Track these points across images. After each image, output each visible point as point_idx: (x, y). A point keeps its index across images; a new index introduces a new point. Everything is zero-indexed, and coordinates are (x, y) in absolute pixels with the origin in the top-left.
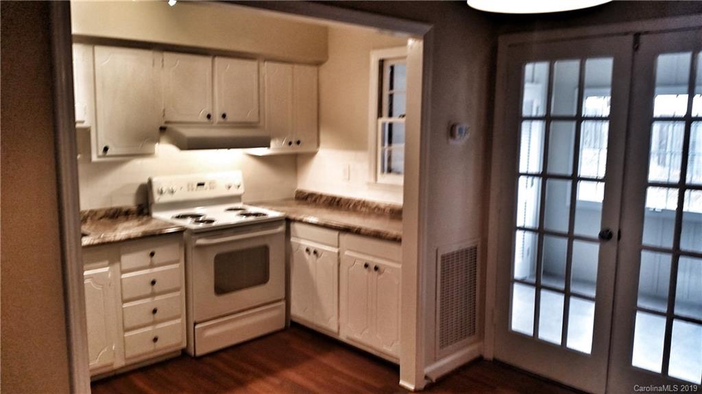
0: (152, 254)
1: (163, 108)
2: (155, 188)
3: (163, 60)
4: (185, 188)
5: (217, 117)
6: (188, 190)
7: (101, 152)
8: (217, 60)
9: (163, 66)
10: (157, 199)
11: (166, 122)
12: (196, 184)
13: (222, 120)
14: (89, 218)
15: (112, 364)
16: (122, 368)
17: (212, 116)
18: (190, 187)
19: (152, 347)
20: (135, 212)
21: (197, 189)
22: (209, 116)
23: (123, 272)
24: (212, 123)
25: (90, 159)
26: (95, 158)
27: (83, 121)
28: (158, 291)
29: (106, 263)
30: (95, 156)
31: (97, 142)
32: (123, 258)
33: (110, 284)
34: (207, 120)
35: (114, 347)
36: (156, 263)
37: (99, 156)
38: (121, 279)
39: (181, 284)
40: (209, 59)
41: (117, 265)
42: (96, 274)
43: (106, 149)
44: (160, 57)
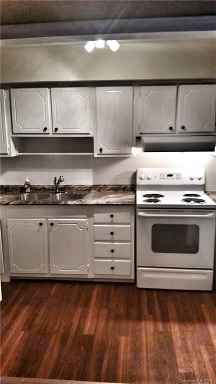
0: (112, 216)
1: (139, 124)
2: (138, 175)
3: (140, 92)
4: (158, 177)
5: (179, 129)
6: (161, 178)
7: (99, 152)
8: (181, 87)
9: (140, 95)
10: (139, 182)
11: (141, 134)
12: (166, 175)
13: (182, 131)
14: (102, 189)
15: (87, 275)
16: (92, 279)
17: (174, 128)
18: (162, 177)
19: (110, 272)
20: (129, 189)
21: (166, 178)
22: (171, 128)
23: (95, 223)
24: (175, 133)
25: (93, 155)
26: (96, 155)
27: (89, 134)
28: (115, 239)
29: (86, 216)
30: (96, 154)
31: (97, 145)
32: (95, 215)
33: (87, 229)
34: (169, 131)
35: (88, 265)
36: (115, 222)
37: (98, 154)
38: (94, 227)
39: (131, 238)
40: (175, 87)
41: (92, 218)
42: (79, 221)
43: (101, 150)
44: (138, 90)
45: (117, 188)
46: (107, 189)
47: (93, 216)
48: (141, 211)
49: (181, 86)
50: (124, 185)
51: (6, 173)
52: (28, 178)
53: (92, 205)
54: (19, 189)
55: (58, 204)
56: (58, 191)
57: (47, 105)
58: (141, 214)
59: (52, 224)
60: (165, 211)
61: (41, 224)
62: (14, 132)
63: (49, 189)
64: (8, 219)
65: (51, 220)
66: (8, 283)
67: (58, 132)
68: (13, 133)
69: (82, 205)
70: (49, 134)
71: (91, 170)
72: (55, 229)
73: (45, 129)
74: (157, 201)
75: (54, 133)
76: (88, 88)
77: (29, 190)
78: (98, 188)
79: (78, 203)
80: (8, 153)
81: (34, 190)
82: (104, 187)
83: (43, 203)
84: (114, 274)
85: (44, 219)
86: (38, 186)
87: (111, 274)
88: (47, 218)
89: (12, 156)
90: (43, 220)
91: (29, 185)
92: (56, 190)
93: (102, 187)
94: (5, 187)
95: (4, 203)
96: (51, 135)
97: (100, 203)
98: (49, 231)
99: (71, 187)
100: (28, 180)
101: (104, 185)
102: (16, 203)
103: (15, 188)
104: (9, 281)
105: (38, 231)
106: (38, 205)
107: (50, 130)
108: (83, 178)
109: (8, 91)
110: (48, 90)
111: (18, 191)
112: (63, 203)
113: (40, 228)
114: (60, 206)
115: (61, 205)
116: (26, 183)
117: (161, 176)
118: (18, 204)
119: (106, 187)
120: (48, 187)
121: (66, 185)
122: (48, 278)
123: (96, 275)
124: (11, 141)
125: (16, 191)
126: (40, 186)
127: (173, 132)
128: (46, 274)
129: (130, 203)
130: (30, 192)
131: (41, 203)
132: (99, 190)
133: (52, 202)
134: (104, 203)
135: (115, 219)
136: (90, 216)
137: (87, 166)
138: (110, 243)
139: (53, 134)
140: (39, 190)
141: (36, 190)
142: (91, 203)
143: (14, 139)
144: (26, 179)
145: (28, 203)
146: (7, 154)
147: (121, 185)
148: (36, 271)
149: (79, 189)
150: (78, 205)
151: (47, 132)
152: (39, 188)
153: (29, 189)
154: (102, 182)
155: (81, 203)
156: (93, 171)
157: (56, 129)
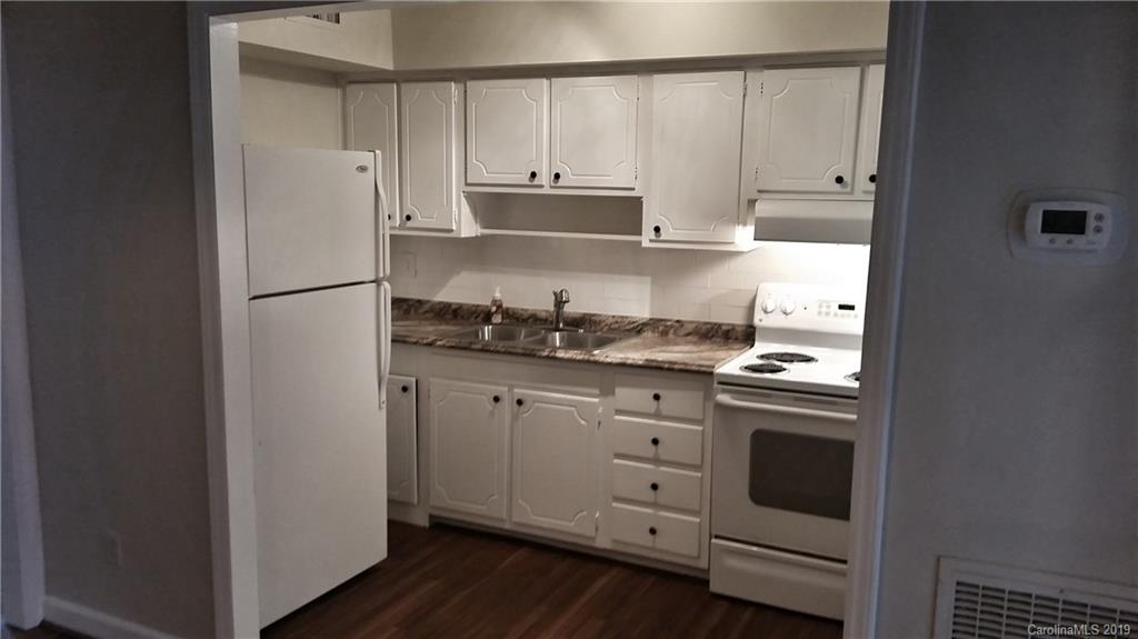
0: (656, 397)
1: (755, 167)
2: (759, 303)
3: (763, 83)
4: (813, 308)
6: (820, 313)
7: (652, 235)
9: (762, 92)
10: (759, 319)
11: (758, 191)
12: (835, 306)
13: (871, 187)
14: (672, 331)
15: (593, 539)
16: (604, 550)
17: (847, 178)
18: (824, 310)
19: (647, 540)
20: (739, 335)
21: (836, 315)
22: (839, 180)
23: (619, 412)
24: (852, 193)
25: (640, 243)
26: (646, 243)
27: (633, 189)
28: (663, 457)
29: (597, 391)
30: (646, 238)
31: (649, 219)
32: (617, 390)
33: (599, 423)
34: (838, 187)
35: (597, 515)
36: (664, 413)
37: (651, 241)
38: (615, 420)
39: (702, 461)
40: (856, 71)
41: (610, 398)
42: (583, 402)
43: (657, 229)
44: (757, 78)
45: (709, 332)
46: (683, 332)
47: (613, 393)
48: (724, 391)
49: (871, 67)
50: (729, 325)
51: (458, 273)
52: (498, 289)
53: (610, 364)
54: (482, 316)
55: (534, 356)
56: (561, 325)
57: (542, 120)
58: (724, 398)
59: (520, 402)
60: (789, 397)
61: (496, 399)
62: (469, 181)
63: (546, 320)
64: (431, 379)
65: (519, 392)
66: (424, 528)
67: (561, 182)
68: (467, 184)
69: (588, 362)
70: (542, 186)
71: (648, 279)
72: (526, 414)
73: (533, 175)
74: (781, 370)
75: (553, 184)
76: (633, 79)
77: (497, 319)
78: (661, 328)
79: (580, 357)
80: (454, 228)
81: (514, 321)
82: (677, 325)
83: (503, 350)
84: (658, 546)
85: (506, 389)
86: (523, 310)
87: (650, 544)
88: (511, 388)
89: (463, 236)
90: (501, 390)
91: (499, 307)
92: (558, 322)
93: (672, 326)
94: (453, 307)
95: (425, 341)
96: (547, 191)
97: (629, 362)
98: (515, 418)
99: (597, 319)
100: (498, 295)
101: (678, 321)
102: (448, 345)
103: (475, 312)
104: (427, 525)
105: (492, 414)
106: (492, 352)
107: (544, 178)
108: (627, 299)
109: (461, 86)
110: (545, 82)
111: (479, 319)
112: (545, 354)
113: (494, 407)
114: (540, 361)
115: (540, 357)
116: (494, 302)
117: (820, 306)
118: (452, 347)
119: (682, 326)
120: (544, 315)
121: (585, 314)
122: (506, 531)
123: (614, 541)
124: (463, 199)
125: (476, 317)
126: (527, 310)
127: (849, 189)
128: (502, 520)
129: (703, 369)
130: (500, 324)
131: (499, 348)
132: (664, 333)
133: (523, 349)
134: (640, 362)
135: (665, 406)
136: (607, 391)
137: (639, 271)
138: (651, 467)
139: (551, 187)
140: (523, 320)
141: (517, 319)
142: (609, 360)
143: (469, 196)
144: (495, 292)
145: (473, 346)
146: (452, 231)
147: (720, 325)
148: (483, 509)
149: (617, 326)
150: (579, 361)
151: (536, 182)
152: (526, 315)
153: (500, 316)
154: (673, 314)
155: (586, 357)
156: (653, 283)
157: (557, 176)
